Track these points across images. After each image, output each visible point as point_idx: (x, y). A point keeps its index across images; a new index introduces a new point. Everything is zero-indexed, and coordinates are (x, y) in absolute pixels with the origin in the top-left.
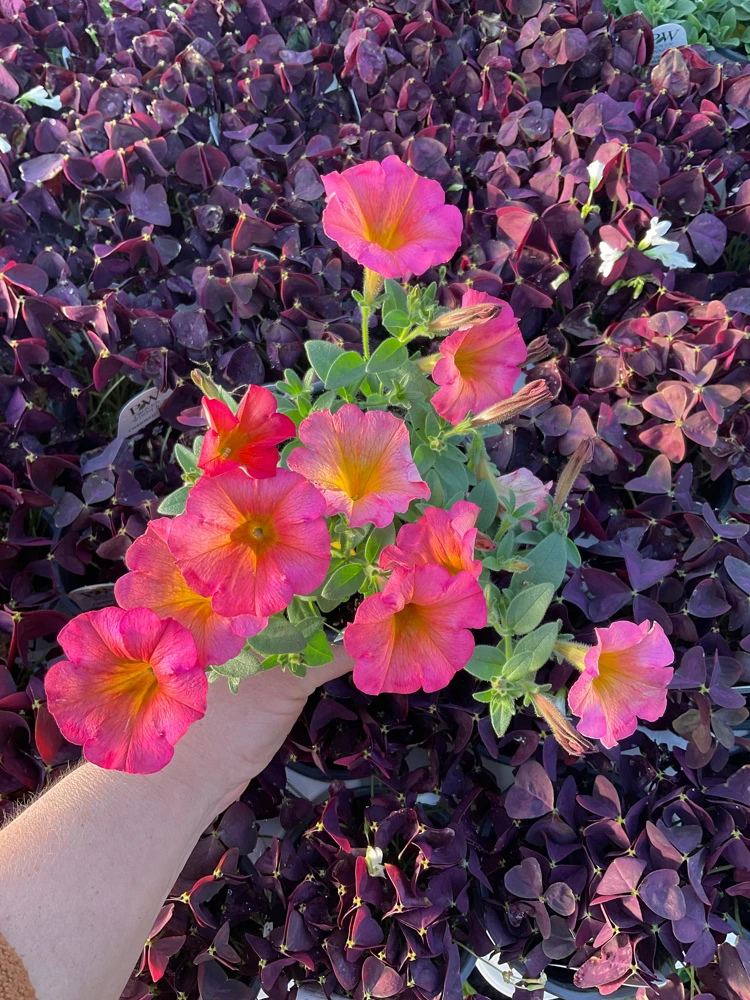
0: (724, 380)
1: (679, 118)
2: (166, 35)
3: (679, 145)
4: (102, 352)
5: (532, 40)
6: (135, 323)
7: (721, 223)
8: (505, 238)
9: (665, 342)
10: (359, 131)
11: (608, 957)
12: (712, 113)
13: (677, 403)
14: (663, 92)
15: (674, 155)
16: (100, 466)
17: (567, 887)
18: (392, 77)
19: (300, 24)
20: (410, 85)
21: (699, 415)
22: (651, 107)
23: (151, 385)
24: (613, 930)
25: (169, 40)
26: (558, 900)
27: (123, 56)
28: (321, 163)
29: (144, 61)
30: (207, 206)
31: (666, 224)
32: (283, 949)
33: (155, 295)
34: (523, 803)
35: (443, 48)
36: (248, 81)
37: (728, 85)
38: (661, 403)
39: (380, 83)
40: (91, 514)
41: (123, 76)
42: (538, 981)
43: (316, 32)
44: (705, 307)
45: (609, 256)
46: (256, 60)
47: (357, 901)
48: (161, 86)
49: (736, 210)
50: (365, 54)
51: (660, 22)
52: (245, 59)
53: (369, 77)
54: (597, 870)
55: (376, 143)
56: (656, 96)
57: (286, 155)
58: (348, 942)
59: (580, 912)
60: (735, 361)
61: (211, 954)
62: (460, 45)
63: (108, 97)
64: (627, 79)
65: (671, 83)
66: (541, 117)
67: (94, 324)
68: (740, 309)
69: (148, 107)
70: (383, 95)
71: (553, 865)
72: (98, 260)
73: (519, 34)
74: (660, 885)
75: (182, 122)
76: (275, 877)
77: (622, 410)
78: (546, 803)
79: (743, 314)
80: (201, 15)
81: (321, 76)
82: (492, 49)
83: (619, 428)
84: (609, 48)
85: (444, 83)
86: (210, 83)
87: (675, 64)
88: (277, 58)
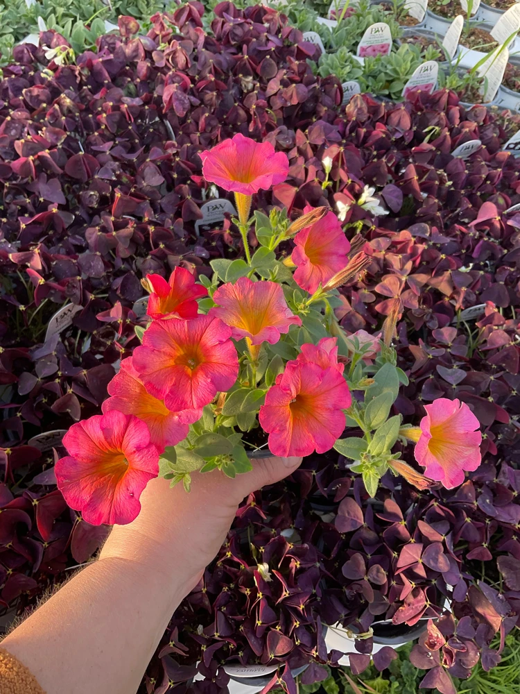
0: (418, 270)
1: (365, 133)
2: (44, 88)
3: (368, 149)
4: (40, 281)
5: (275, 91)
6: (54, 263)
7: (399, 189)
8: (278, 203)
9: (381, 255)
10: (176, 145)
11: (409, 605)
12: (383, 130)
13: (394, 287)
14: (354, 119)
15: (365, 154)
16: (46, 353)
17: (380, 567)
18: (193, 113)
19: (129, 82)
20: (206, 117)
21: (407, 292)
22: (348, 128)
23: (69, 302)
24: (411, 585)
25: (47, 91)
26: (376, 577)
27: (15, 101)
28: (159, 163)
29: (31, 104)
30: (88, 191)
31: (372, 190)
32: (217, 635)
33: (61, 247)
34: (346, 523)
35: (222, 95)
36: (104, 115)
37: (389, 114)
38: (385, 288)
39: (186, 117)
40: (43, 384)
41: (20, 113)
42: (369, 633)
43: (140, 87)
44: (398, 236)
45: (343, 208)
46: (107, 103)
47: (260, 595)
48: (46, 119)
49: (406, 181)
50: (177, 99)
51: (344, 81)
52: (99, 103)
53: (180, 112)
54: (395, 555)
55: (191, 151)
56: (350, 121)
57: (135, 160)
58: (257, 622)
59: (389, 581)
60: (420, 263)
61: (172, 646)
62: (231, 94)
63: (11, 126)
64: (331, 112)
65: (358, 114)
66: (288, 135)
67: (29, 265)
68: (418, 235)
69: (40, 132)
70: (189, 124)
71: (369, 556)
72: (23, 226)
73: (266, 87)
74: (434, 554)
75: (62, 141)
76: (204, 592)
77: (363, 294)
78: (359, 521)
79: (420, 237)
80: (64, 76)
81: (150, 112)
82: (251, 96)
83: (362, 304)
84: (319, 95)
85: (225, 117)
86: (78, 117)
87: (359, 103)
88: (120, 101)
